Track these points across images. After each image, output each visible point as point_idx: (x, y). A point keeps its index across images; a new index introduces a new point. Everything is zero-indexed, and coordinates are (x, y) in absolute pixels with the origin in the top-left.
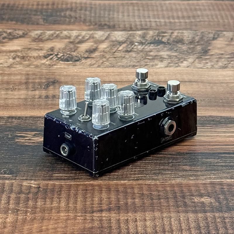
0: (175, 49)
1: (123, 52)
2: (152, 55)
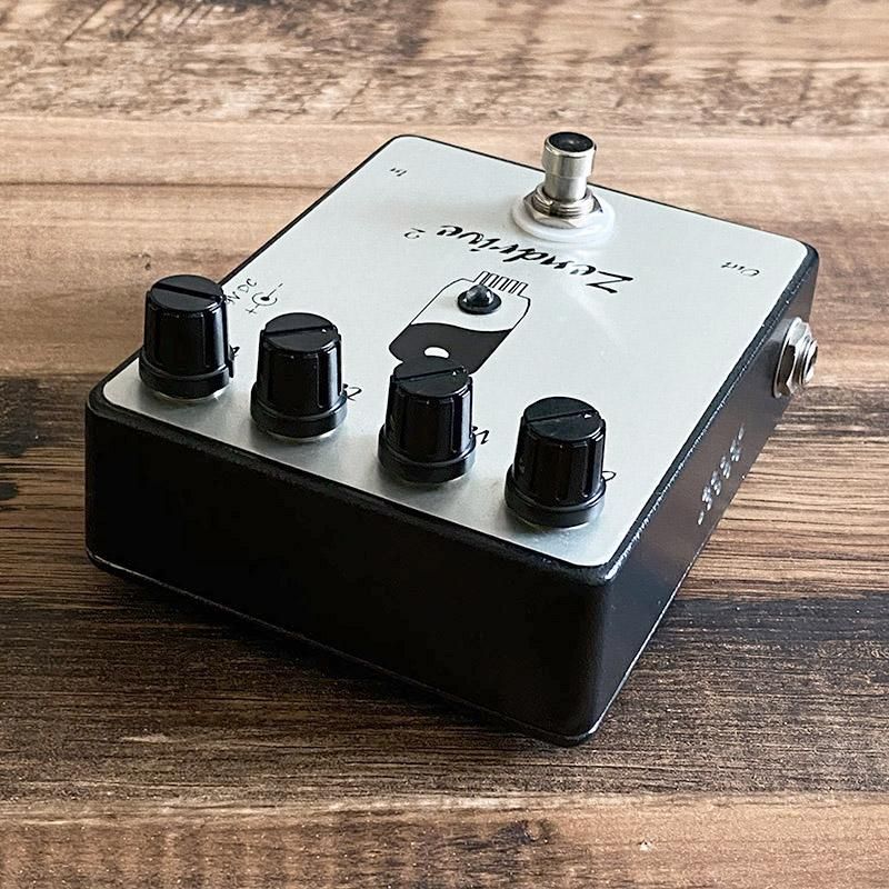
0: (301, 29)
1: (103, 37)
2: (211, 56)
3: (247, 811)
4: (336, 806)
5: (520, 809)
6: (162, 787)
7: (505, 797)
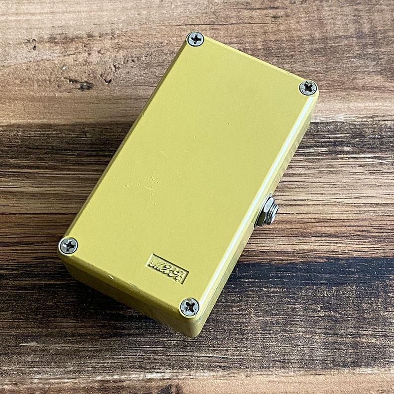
3: (66, 381)
4: (99, 378)
5: (170, 379)
6: (34, 369)
7: (164, 373)
